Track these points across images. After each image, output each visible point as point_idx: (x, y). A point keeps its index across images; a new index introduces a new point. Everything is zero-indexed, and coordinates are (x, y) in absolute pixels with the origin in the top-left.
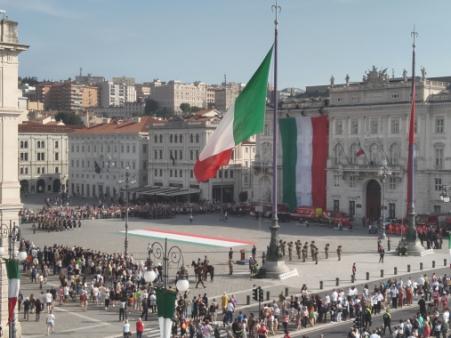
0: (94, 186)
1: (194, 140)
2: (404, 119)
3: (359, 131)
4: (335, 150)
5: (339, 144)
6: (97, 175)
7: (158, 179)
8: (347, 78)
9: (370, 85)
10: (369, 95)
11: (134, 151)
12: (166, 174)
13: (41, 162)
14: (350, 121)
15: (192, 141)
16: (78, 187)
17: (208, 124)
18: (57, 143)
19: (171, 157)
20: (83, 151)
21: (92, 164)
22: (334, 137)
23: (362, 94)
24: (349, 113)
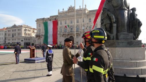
1: (19, 30)
2: (80, 19)
3: (67, 23)
4: (60, 29)
7: (9, 41)
8: (63, 9)
10: (70, 13)
11: (2, 35)
12: (11, 40)
14: (64, 21)
15: (18, 31)
17: (23, 26)
19: (13, 36)
22: (60, 25)
23: (68, 13)
24: (64, 18)
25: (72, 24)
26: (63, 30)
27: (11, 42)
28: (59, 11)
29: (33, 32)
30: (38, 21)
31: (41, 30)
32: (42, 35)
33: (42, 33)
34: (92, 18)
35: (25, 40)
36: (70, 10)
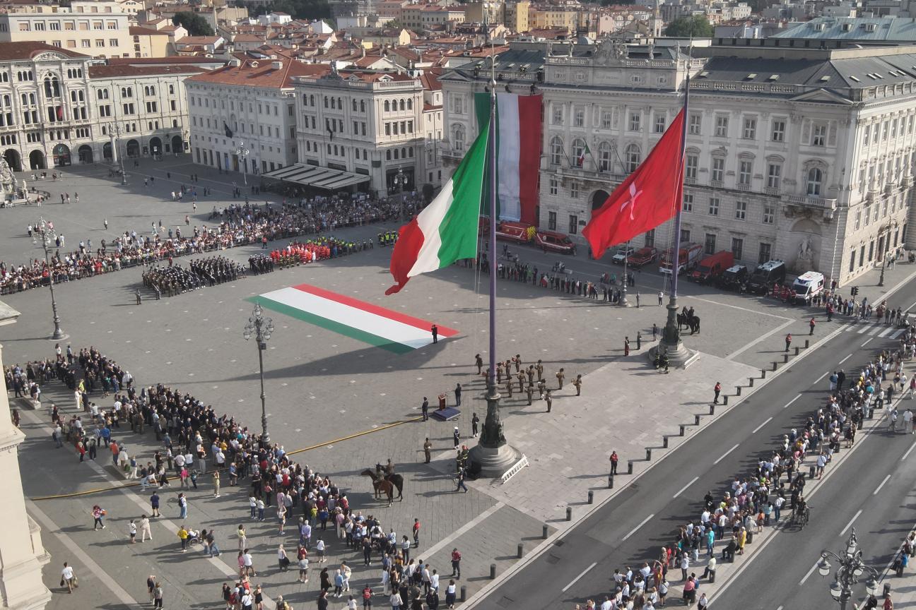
0: (226, 155)
1: (358, 108)
2: (647, 113)
3: (585, 124)
4: (552, 145)
5: (557, 138)
6: (229, 141)
7: (312, 154)
9: (602, 60)
10: (600, 73)
11: (276, 113)
13: (153, 115)
14: (573, 107)
15: (355, 109)
16: (205, 153)
17: (376, 86)
18: (171, 86)
19: (328, 129)
20: (207, 105)
21: (221, 125)
22: (551, 128)
23: (590, 71)
24: (572, 97)
25: (607, 131)
26: (567, 151)
27: (322, 157)
31: (467, 131)
34: (704, 114)
35: (389, 158)
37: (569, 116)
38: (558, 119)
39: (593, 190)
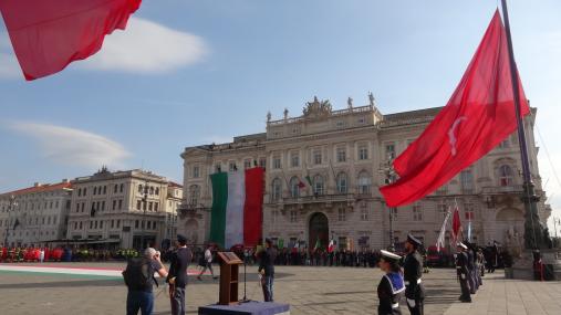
0: (13, 243)
1: (119, 189)
2: (352, 146)
3: (300, 163)
4: (272, 185)
5: (277, 178)
7: (77, 231)
8: (286, 112)
10: (311, 125)
11: (57, 206)
12: (86, 227)
14: (289, 154)
15: (116, 192)
19: (93, 210)
21: (13, 221)
22: (272, 171)
23: (303, 125)
24: (289, 145)
25: (319, 166)
26: (285, 187)
27: (84, 233)
28: (269, 118)
29: (170, 196)
30: (189, 154)
31: (202, 190)
32: (204, 209)
33: (203, 202)
34: (397, 143)
35: (137, 226)
36: (312, 116)
37: (286, 160)
38: (277, 165)
39: (310, 213)
